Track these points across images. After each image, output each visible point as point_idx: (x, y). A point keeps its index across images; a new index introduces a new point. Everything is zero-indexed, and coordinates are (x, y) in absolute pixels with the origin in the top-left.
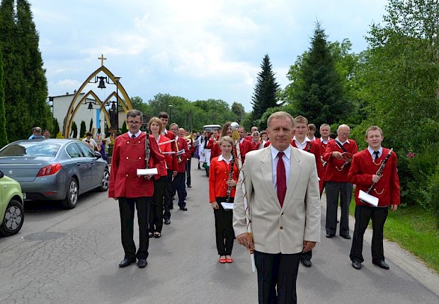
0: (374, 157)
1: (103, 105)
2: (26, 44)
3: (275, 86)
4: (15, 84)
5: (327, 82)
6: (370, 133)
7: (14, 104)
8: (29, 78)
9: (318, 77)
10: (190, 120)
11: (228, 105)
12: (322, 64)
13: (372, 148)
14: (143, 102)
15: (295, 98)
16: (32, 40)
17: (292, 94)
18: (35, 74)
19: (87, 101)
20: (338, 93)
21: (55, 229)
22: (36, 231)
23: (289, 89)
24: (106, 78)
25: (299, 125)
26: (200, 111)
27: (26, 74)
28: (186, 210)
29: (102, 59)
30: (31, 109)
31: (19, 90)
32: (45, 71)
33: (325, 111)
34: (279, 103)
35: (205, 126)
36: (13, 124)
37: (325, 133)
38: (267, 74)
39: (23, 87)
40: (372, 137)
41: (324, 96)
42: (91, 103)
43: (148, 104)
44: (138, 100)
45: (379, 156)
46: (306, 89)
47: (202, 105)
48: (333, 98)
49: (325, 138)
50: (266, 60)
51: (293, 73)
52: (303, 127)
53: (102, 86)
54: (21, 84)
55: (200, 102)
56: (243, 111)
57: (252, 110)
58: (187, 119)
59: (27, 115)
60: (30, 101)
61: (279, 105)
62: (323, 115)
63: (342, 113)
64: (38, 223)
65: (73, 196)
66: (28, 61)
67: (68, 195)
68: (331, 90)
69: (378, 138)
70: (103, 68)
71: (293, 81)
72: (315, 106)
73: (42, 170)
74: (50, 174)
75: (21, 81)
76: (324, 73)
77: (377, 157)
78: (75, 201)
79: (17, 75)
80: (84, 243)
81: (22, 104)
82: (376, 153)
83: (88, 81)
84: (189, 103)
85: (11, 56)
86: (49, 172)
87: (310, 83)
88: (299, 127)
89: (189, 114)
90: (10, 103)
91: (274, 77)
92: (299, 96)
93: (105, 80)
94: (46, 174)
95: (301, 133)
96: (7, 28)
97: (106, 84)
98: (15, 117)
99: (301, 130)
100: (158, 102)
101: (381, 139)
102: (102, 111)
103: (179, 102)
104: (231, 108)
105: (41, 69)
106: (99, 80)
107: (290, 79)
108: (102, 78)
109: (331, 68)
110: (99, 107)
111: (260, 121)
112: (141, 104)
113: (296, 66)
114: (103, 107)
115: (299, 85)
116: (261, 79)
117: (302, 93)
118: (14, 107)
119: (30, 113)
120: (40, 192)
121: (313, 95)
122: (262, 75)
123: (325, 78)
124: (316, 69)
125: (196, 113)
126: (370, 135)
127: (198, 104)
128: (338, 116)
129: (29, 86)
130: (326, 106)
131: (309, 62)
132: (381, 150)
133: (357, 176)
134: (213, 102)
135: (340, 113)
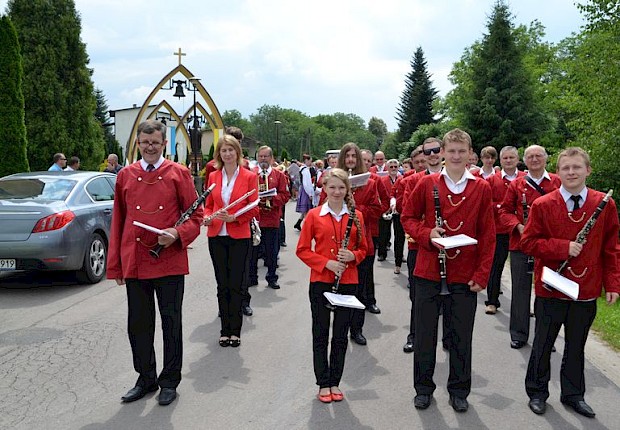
0: (570, 207)
1: (181, 120)
2: (60, 31)
3: (432, 93)
4: (46, 90)
5: (509, 85)
6: (564, 161)
7: (46, 119)
8: (67, 81)
9: (496, 78)
10: (308, 143)
11: (363, 121)
12: (503, 57)
13: (568, 189)
14: (242, 118)
15: (460, 110)
16: (68, 25)
17: (456, 103)
18: (75, 76)
19: (159, 115)
20: (526, 100)
21: (51, 324)
22: (19, 326)
23: (451, 98)
24: (185, 82)
25: (454, 146)
26: (323, 129)
27: (62, 76)
28: (278, 287)
29: (180, 54)
30: (70, 127)
31: (52, 97)
32: (92, 72)
33: (506, 129)
34: (436, 117)
35: (328, 152)
36: (45, 149)
37: (509, 163)
38: (419, 75)
39: (56, 95)
40: (567, 168)
41: (505, 107)
42: (163, 118)
43: (249, 120)
44: (235, 114)
45: (581, 203)
46: (478, 96)
47: (326, 122)
48: (519, 108)
49: (510, 171)
50: (419, 55)
51: (457, 73)
52: (461, 151)
53: (179, 93)
54: (55, 89)
55: (323, 117)
56: (385, 130)
57: (398, 128)
58: (305, 142)
59: (64, 134)
60: (69, 115)
61: (436, 122)
62: (503, 134)
63: (531, 132)
64: (28, 310)
65: (96, 263)
66: (63, 56)
67: (87, 262)
68: (515, 96)
69: (579, 171)
70: (181, 68)
71: (457, 85)
72: (490, 122)
73: (40, 222)
74: (54, 228)
75: (54, 86)
76: (504, 71)
77: (576, 206)
78: (101, 272)
79: (48, 76)
80: (88, 353)
81: (58, 120)
82: (576, 199)
83: (159, 86)
84: (308, 119)
85: (40, 48)
86: (51, 224)
87: (483, 86)
88: (453, 151)
89: (307, 134)
90: (40, 118)
91: (430, 79)
92: (467, 107)
93: (183, 85)
94: (46, 229)
95: (457, 162)
96: (34, 7)
97: (185, 91)
98: (47, 139)
99: (456, 156)
100: (263, 118)
101: (584, 172)
102: (180, 130)
103: (292, 117)
104: (367, 126)
105: (84, 68)
106: (176, 85)
107: (454, 82)
108: (179, 82)
109: (517, 64)
110: (175, 124)
111: (408, 144)
112: (239, 121)
113: (463, 62)
114: (181, 124)
115: (467, 89)
116: (411, 83)
117: (471, 102)
118: (46, 124)
119: (70, 132)
120: (37, 257)
121: (487, 105)
122: (413, 77)
123: (507, 79)
124: (494, 65)
125: (317, 134)
126: (563, 166)
127: (320, 120)
128: (525, 137)
129: (66, 93)
130: (507, 122)
131: (483, 55)
132: (584, 193)
133: (540, 241)
134: (342, 117)
135: (529, 131)
